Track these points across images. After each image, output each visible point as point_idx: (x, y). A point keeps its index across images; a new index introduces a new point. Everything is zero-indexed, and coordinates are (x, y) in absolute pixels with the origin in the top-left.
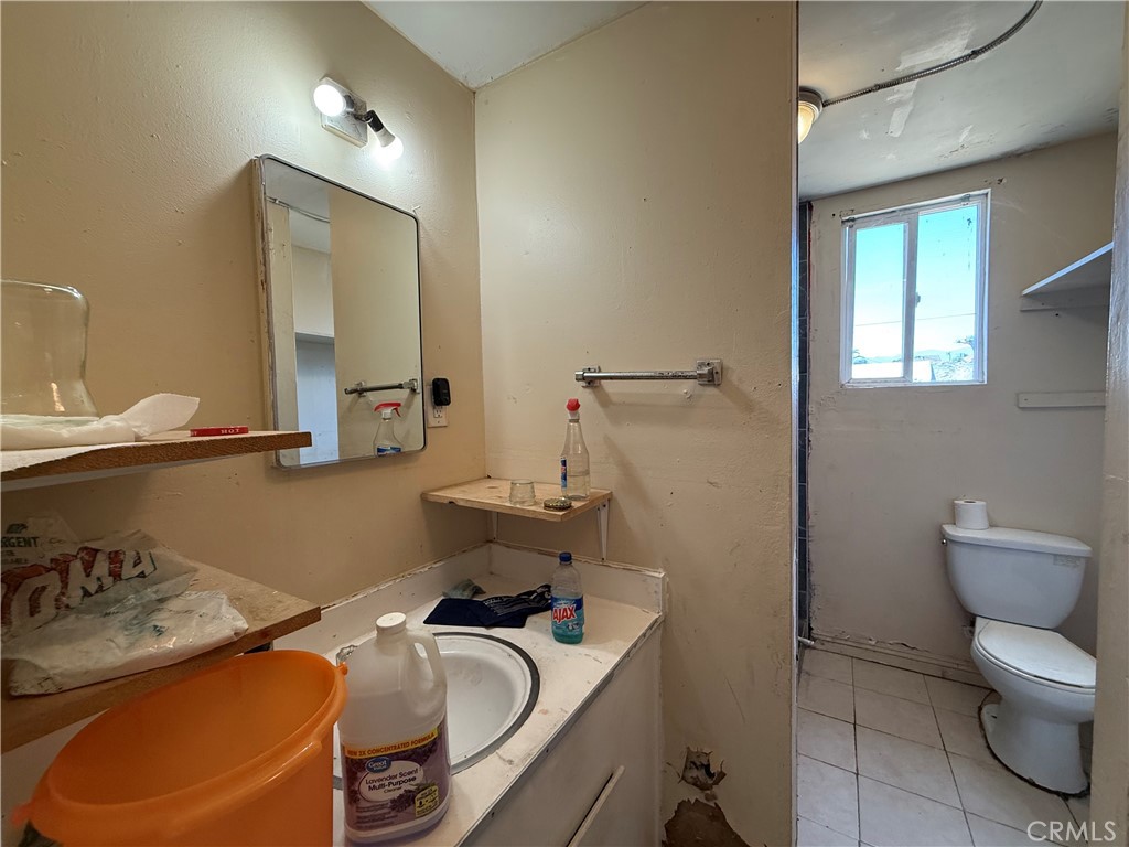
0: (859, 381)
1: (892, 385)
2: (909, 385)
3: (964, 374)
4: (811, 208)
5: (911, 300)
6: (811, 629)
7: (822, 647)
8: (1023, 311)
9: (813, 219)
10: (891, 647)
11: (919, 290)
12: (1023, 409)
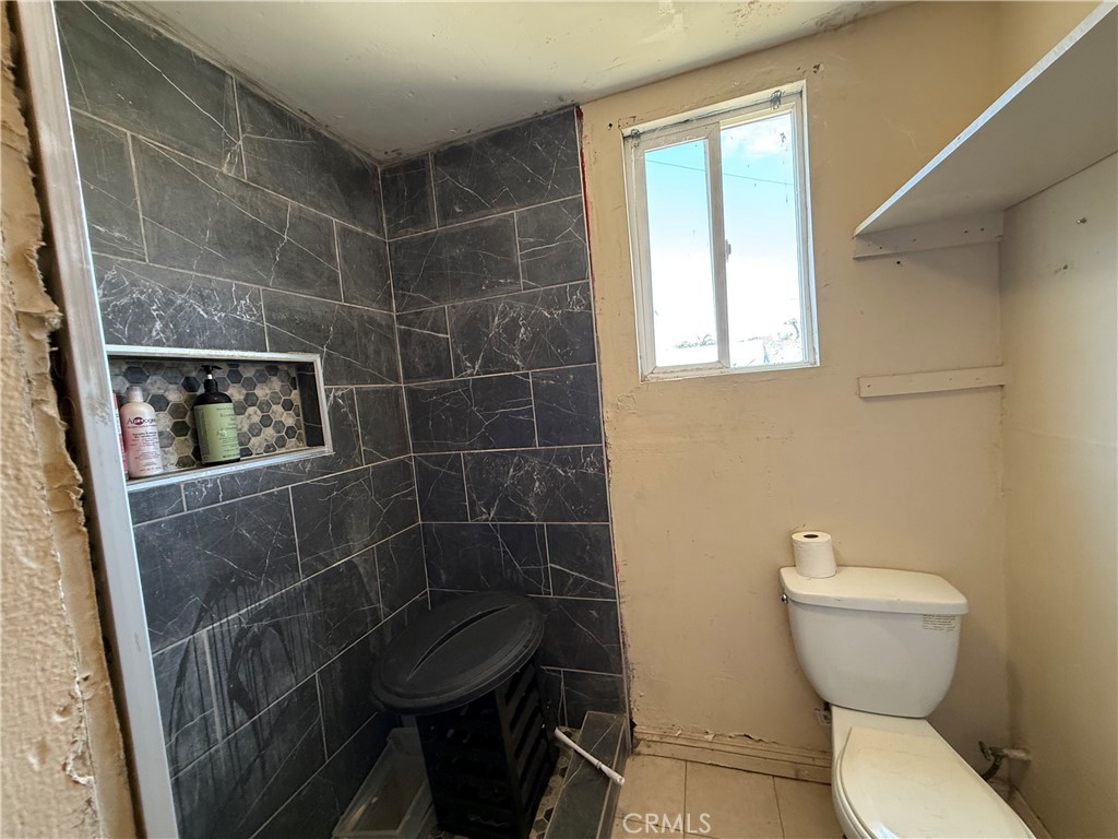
0: (666, 370)
1: (706, 373)
2: (726, 372)
3: (793, 354)
4: (580, 115)
5: (721, 252)
6: (633, 725)
7: (651, 751)
8: (858, 259)
9: (585, 132)
10: (735, 742)
11: (729, 236)
12: (866, 399)
